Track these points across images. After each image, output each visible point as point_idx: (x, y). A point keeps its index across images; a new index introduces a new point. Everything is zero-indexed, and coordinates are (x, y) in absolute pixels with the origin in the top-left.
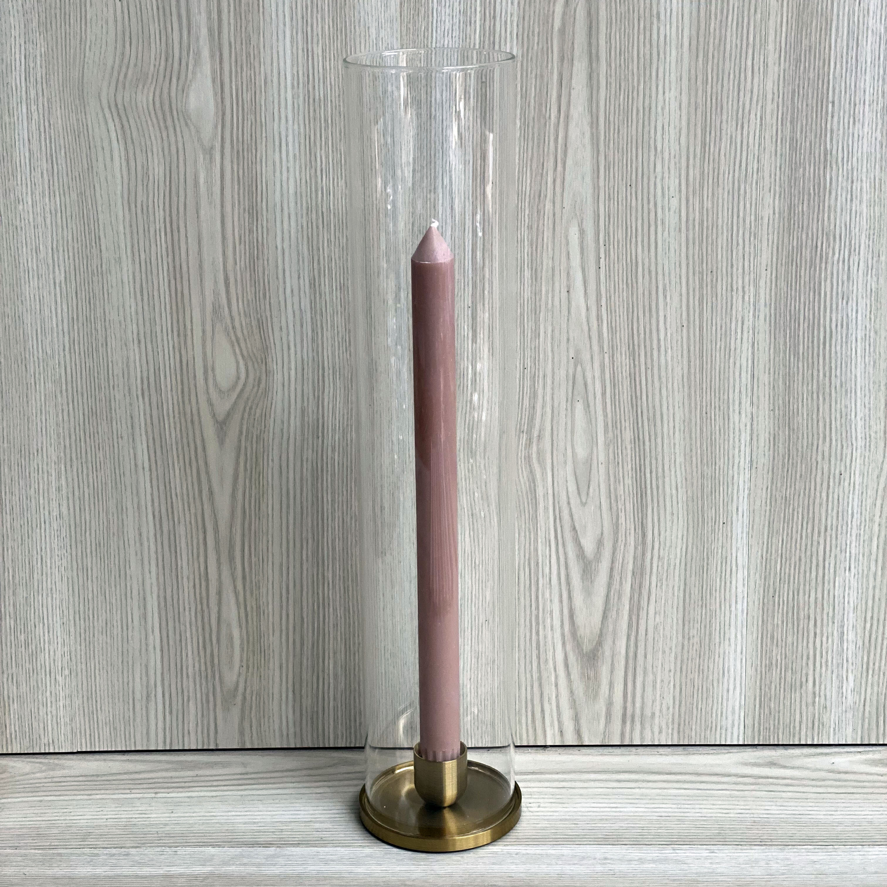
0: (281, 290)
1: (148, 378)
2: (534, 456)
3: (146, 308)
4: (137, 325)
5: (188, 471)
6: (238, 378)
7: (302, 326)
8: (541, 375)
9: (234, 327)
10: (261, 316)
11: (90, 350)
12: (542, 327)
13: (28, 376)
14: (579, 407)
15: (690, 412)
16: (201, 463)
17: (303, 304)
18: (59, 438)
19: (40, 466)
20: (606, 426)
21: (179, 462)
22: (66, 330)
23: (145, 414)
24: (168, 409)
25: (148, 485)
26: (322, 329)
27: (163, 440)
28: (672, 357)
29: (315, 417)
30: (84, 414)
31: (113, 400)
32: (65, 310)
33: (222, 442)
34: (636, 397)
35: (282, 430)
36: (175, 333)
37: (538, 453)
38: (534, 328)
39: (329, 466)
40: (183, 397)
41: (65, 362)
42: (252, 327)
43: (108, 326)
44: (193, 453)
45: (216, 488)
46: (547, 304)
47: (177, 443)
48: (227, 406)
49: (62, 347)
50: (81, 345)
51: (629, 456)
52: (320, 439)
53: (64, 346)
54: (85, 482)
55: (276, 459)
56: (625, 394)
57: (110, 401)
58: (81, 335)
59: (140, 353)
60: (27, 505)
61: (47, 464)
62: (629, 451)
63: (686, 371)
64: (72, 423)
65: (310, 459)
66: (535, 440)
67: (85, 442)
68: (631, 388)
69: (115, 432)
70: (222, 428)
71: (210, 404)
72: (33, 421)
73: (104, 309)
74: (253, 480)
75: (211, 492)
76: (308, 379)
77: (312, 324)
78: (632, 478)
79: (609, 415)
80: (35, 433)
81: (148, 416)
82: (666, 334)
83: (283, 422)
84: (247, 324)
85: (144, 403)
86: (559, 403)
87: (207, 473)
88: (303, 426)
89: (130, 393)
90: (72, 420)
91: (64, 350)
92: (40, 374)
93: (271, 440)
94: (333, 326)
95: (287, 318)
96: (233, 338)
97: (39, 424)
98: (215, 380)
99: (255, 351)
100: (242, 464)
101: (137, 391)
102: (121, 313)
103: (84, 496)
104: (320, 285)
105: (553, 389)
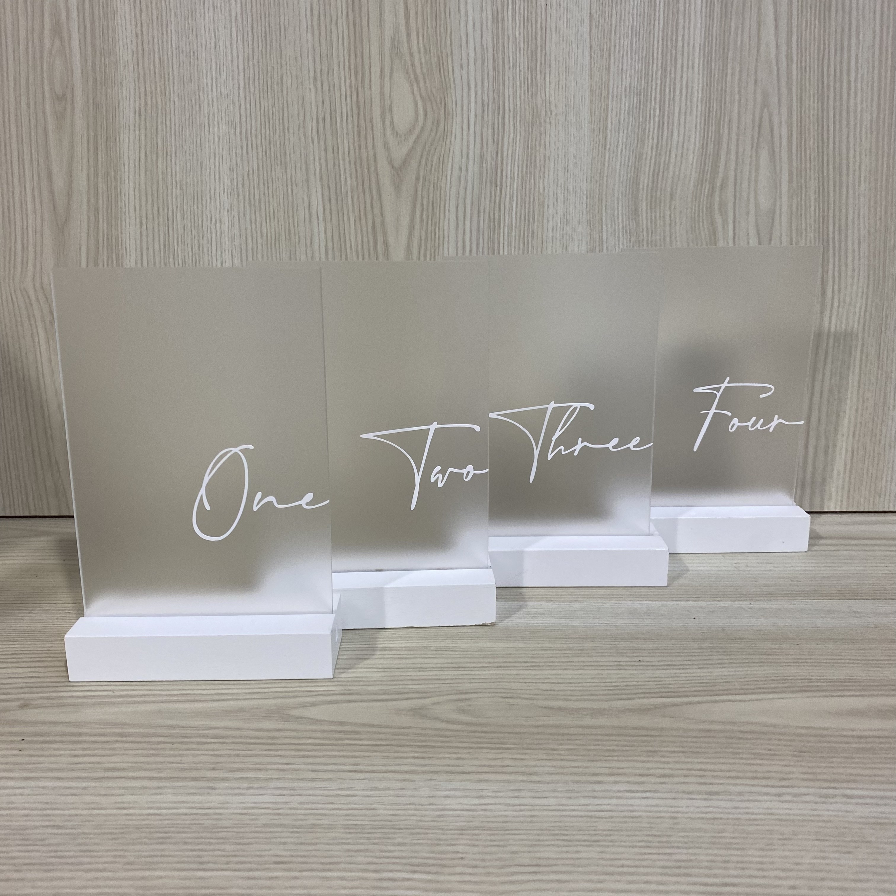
0: (463, 24)
1: (324, 119)
2: (716, 206)
3: (323, 42)
4: (314, 62)
5: (363, 221)
6: (416, 120)
7: (483, 64)
8: (727, 119)
9: (413, 65)
10: (441, 52)
11: (265, 88)
12: (730, 66)
13: (202, 118)
14: (764, 154)
15: (877, 160)
16: (377, 212)
17: (484, 39)
18: (232, 184)
19: (213, 215)
20: (791, 173)
21: (353, 211)
22: (241, 68)
23: (320, 159)
24: (344, 154)
25: (322, 236)
26: (504, 66)
27: (339, 187)
28: (862, 101)
29: (494, 163)
30: (258, 159)
31: (287, 143)
32: (241, 46)
33: (398, 189)
34: (823, 143)
35: (460, 178)
36: (353, 71)
37: (720, 203)
38: (721, 68)
39: (507, 217)
40: (359, 141)
41: (240, 101)
42: (431, 64)
43: (283, 63)
44: (368, 201)
45: (391, 240)
46: (736, 41)
47: (352, 192)
48: (404, 150)
49: (236, 86)
50: (257, 84)
51: (813, 208)
52: (498, 188)
53: (239, 85)
54: (259, 233)
55: (453, 209)
56: (812, 140)
57: (284, 144)
58: (256, 72)
59: (316, 93)
60: (199, 256)
61: (220, 212)
62: (813, 203)
63: (875, 116)
64: (246, 168)
65: (487, 211)
66: (718, 189)
67: (259, 189)
68: (818, 135)
69: (289, 178)
70: (398, 175)
71: (387, 149)
72: (206, 165)
73: (280, 44)
74: (429, 231)
75: (386, 244)
76: (488, 121)
77: (494, 61)
78: (815, 231)
79: (795, 165)
80: (207, 179)
81: (323, 161)
82: (857, 74)
83: (460, 169)
84: (426, 62)
85: (319, 147)
86: (744, 151)
87: (383, 224)
88: (481, 173)
89: (305, 136)
90: (246, 163)
91: (239, 89)
92: (214, 114)
93: (448, 188)
94: (515, 65)
95: (468, 55)
96: (412, 76)
97: (212, 167)
98: (392, 123)
99: (434, 90)
100: (418, 213)
101: (312, 133)
102: (298, 49)
103: (257, 247)
104: (503, 19)
105: (738, 135)
